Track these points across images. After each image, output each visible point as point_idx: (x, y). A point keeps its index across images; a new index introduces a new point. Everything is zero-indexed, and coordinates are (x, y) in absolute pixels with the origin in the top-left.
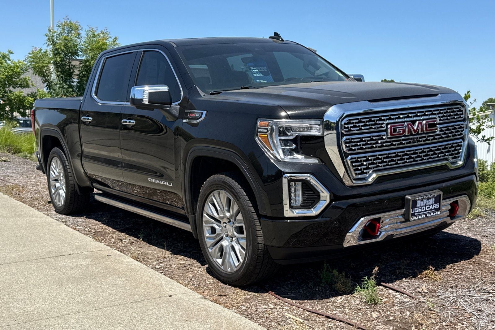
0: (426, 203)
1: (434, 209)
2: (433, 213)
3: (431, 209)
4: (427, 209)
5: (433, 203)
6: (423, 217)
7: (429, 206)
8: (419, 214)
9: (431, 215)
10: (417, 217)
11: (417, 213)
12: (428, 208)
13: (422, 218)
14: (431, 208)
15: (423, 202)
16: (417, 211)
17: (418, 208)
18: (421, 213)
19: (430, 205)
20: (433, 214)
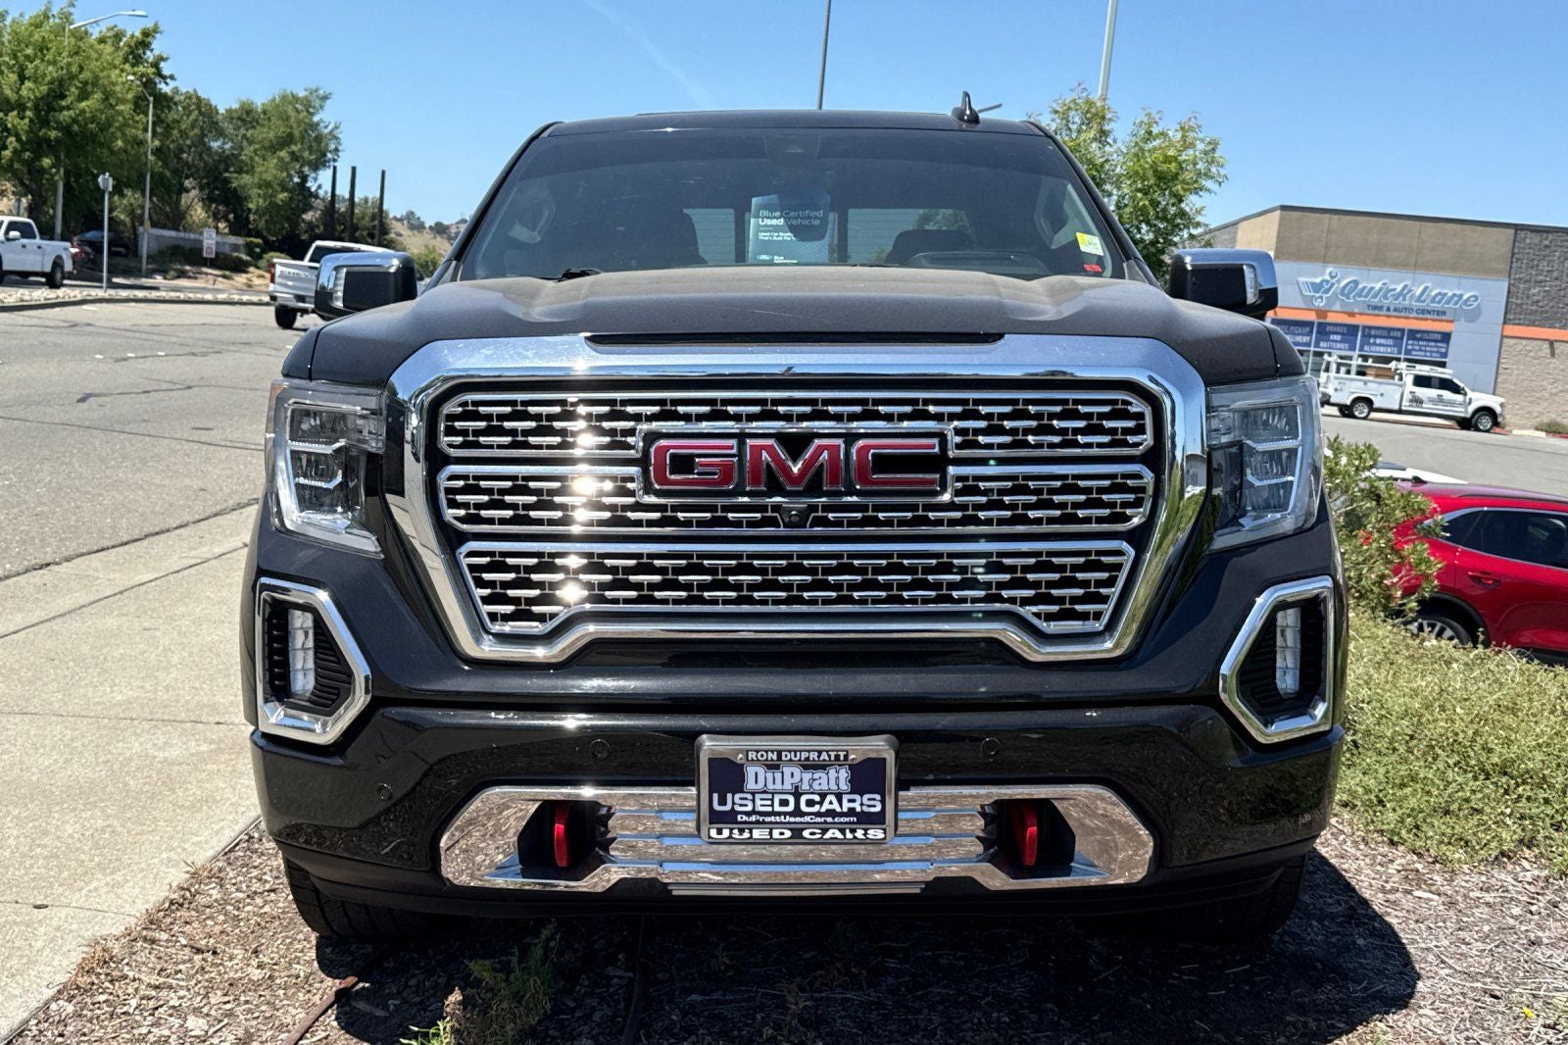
0: (796, 779)
1: (851, 812)
2: (843, 831)
3: (831, 813)
4: (804, 808)
5: (844, 786)
6: (776, 834)
7: (817, 798)
8: (757, 822)
9: (828, 835)
10: (741, 831)
11: (748, 814)
12: (810, 803)
13: (771, 842)
14: (826, 806)
15: (778, 775)
16: (749, 808)
17: (753, 794)
18: (768, 819)
19: (823, 796)
20: (839, 835)
